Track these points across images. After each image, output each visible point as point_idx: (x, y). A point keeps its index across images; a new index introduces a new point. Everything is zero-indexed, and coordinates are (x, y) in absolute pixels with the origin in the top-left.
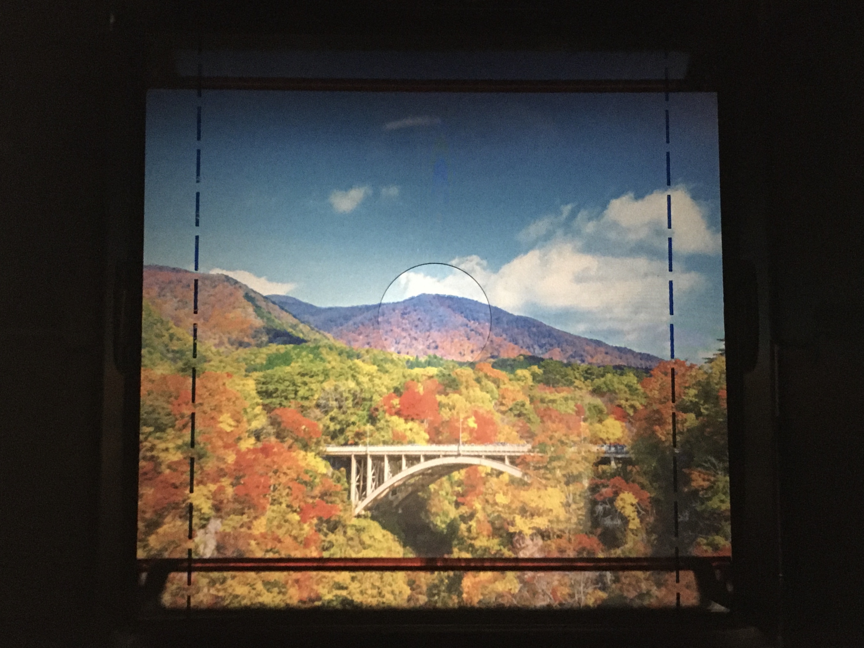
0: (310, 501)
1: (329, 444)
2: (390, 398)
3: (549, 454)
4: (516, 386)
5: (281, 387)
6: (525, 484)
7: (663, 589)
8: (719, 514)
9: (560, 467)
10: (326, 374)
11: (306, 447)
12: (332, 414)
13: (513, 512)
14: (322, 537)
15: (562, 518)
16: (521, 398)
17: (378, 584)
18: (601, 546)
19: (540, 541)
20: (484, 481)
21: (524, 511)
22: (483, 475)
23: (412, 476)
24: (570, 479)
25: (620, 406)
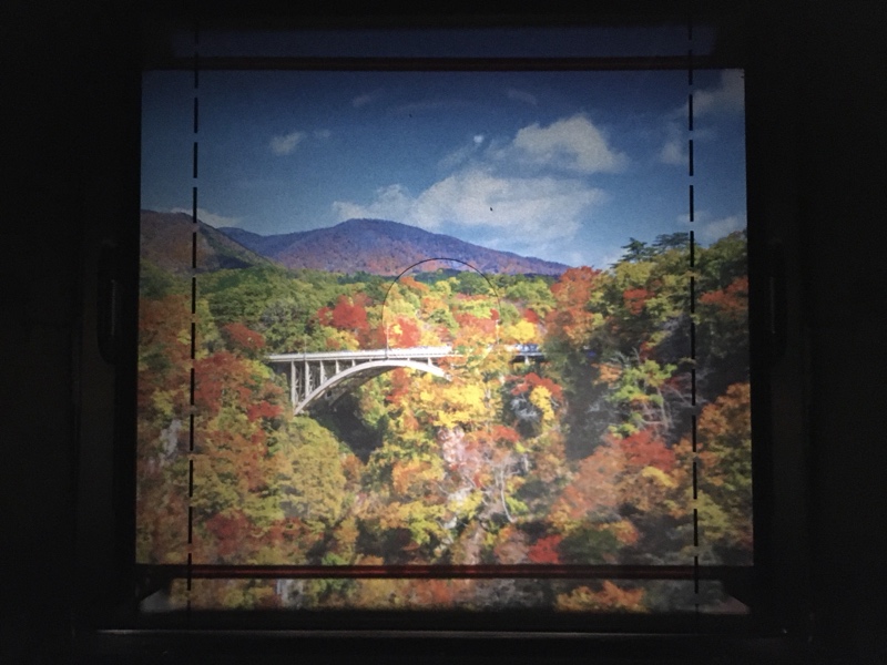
0: (256, 402)
1: (270, 352)
2: (323, 311)
3: (468, 355)
4: (437, 296)
5: (230, 305)
6: (448, 382)
7: (577, 473)
8: (627, 404)
9: (478, 366)
10: (269, 293)
11: (252, 356)
12: (274, 326)
13: (438, 408)
14: (268, 435)
15: (482, 412)
16: (440, 306)
17: (317, 475)
18: (519, 436)
19: (462, 433)
20: (410, 382)
21: (446, 407)
22: (409, 376)
23: (345, 378)
24: (489, 377)
25: (531, 310)
